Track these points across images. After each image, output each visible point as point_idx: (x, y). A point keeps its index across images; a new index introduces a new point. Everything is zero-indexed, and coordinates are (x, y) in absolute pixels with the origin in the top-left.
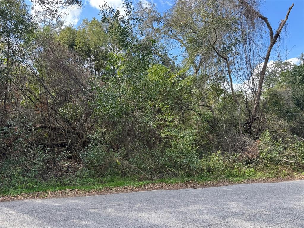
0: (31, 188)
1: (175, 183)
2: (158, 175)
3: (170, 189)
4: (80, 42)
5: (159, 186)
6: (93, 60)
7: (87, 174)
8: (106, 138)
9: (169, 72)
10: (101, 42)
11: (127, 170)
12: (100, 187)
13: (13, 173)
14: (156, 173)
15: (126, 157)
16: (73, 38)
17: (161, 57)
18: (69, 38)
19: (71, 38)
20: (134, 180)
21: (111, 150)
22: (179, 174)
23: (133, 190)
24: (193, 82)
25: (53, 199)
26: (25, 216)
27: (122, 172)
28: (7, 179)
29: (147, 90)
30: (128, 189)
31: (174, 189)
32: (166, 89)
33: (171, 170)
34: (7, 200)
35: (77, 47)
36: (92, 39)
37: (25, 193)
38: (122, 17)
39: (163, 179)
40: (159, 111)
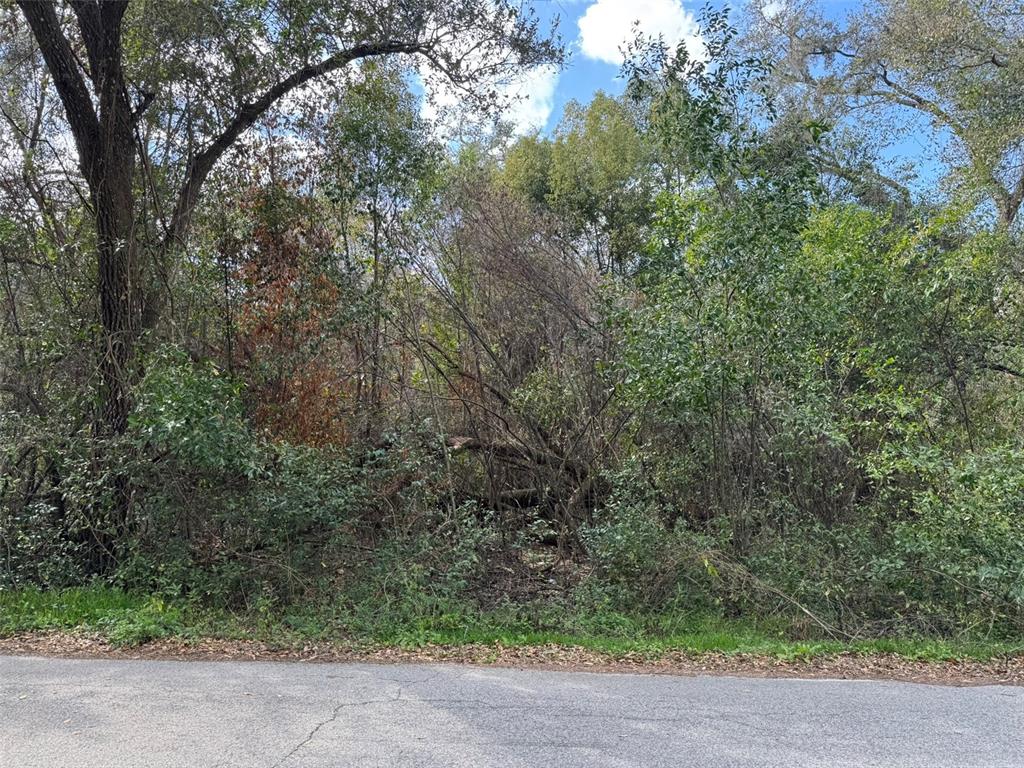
0: (451, 630)
1: (946, 660)
2: (869, 625)
3: (926, 681)
4: (563, 178)
5: (875, 665)
6: (605, 229)
7: (607, 600)
8: (657, 480)
9: (886, 230)
10: (628, 167)
11: (741, 598)
12: (653, 647)
13: (402, 582)
14: (859, 615)
15: (737, 549)
16: (542, 171)
17: (849, 179)
18: (531, 172)
19: (537, 171)
20: (772, 634)
21: (681, 521)
22: (958, 626)
23: (772, 670)
24: (996, 254)
25: (512, 671)
26: (443, 715)
27: (726, 602)
28: (390, 598)
29: (804, 307)
30: (753, 666)
31: (944, 683)
32: (879, 296)
33: (921, 606)
34: (394, 662)
35: (556, 195)
36: (598, 162)
37: (436, 643)
38: (696, 66)
39: (892, 642)
40: (856, 380)
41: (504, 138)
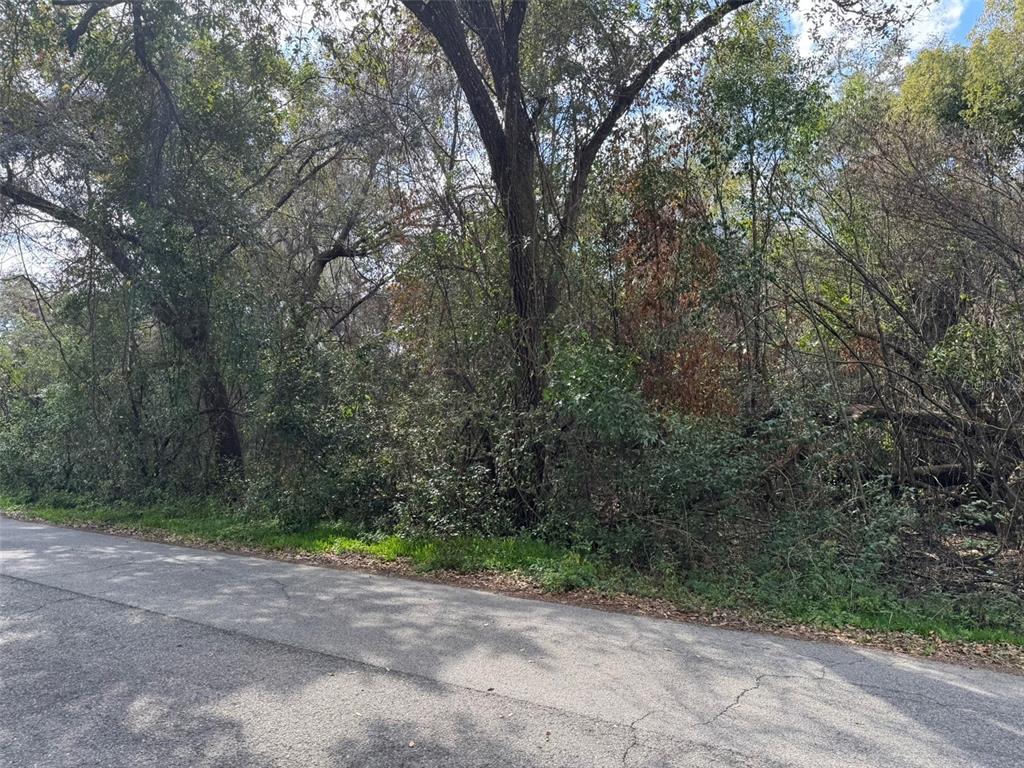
0: (872, 614)
13: (807, 559)
16: (953, 85)
18: (938, 90)
19: (947, 86)
26: (878, 703)
28: (795, 574)
34: (810, 639)
35: (975, 110)
37: (857, 626)
41: (895, 59)
